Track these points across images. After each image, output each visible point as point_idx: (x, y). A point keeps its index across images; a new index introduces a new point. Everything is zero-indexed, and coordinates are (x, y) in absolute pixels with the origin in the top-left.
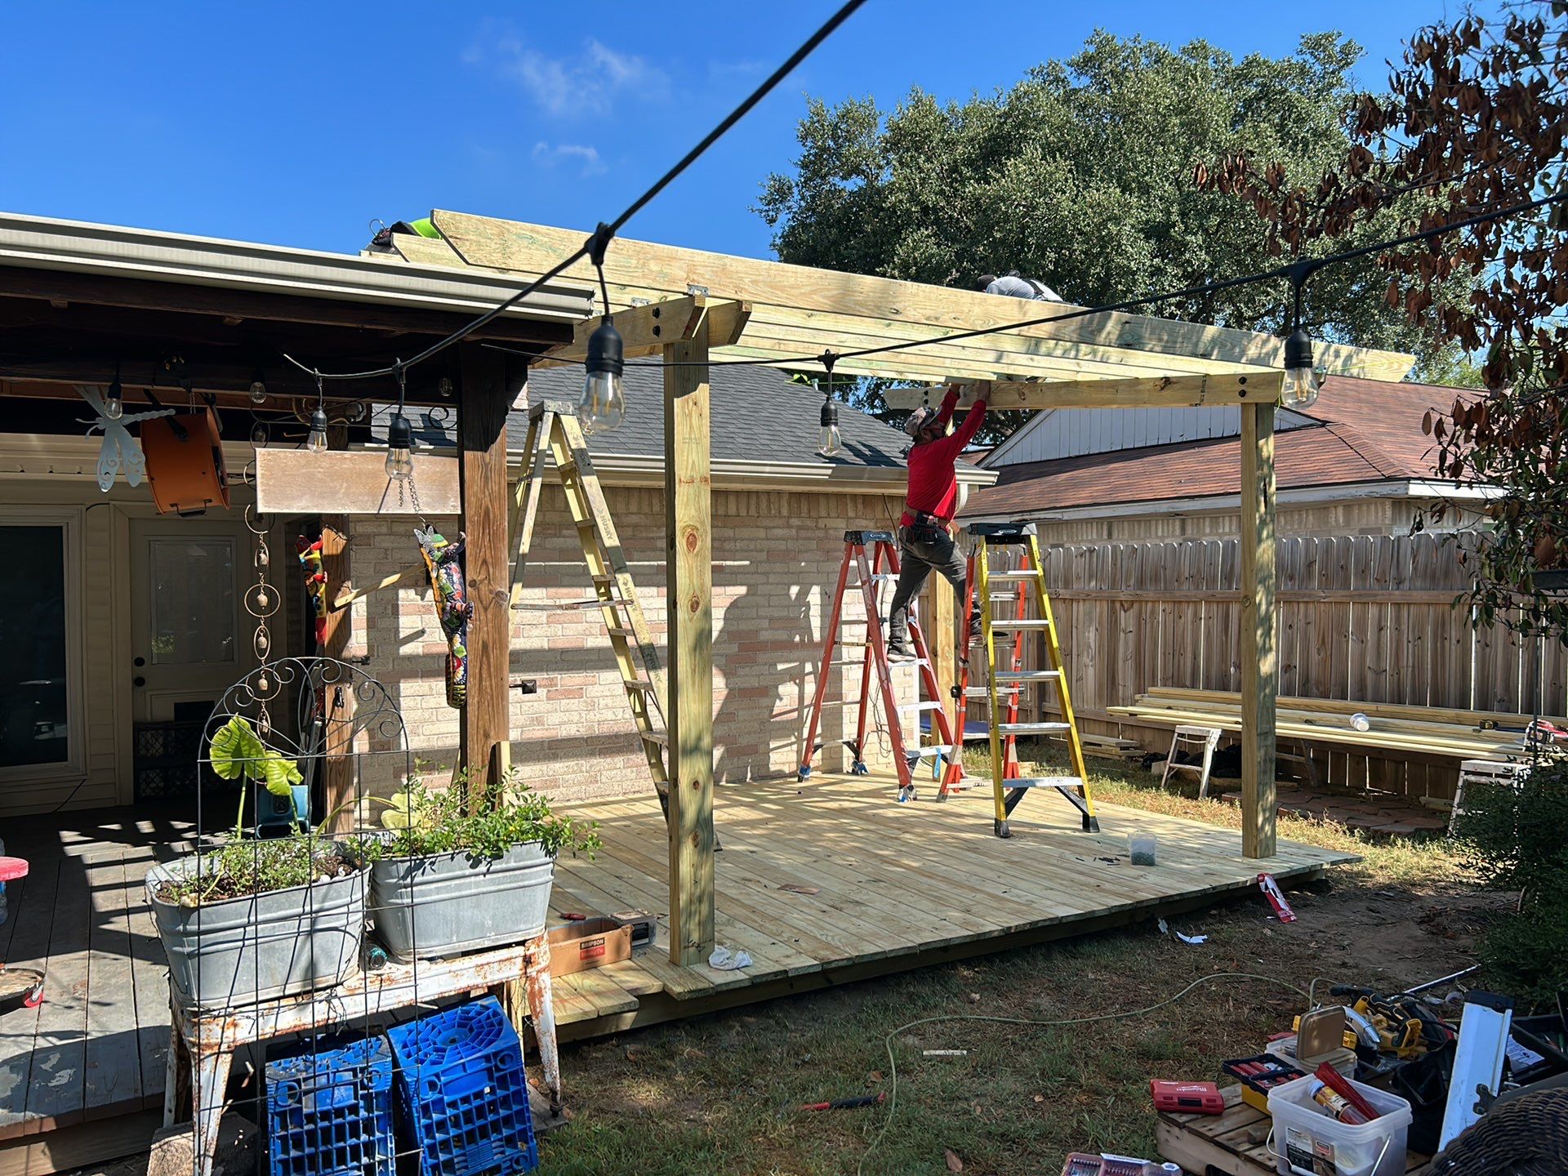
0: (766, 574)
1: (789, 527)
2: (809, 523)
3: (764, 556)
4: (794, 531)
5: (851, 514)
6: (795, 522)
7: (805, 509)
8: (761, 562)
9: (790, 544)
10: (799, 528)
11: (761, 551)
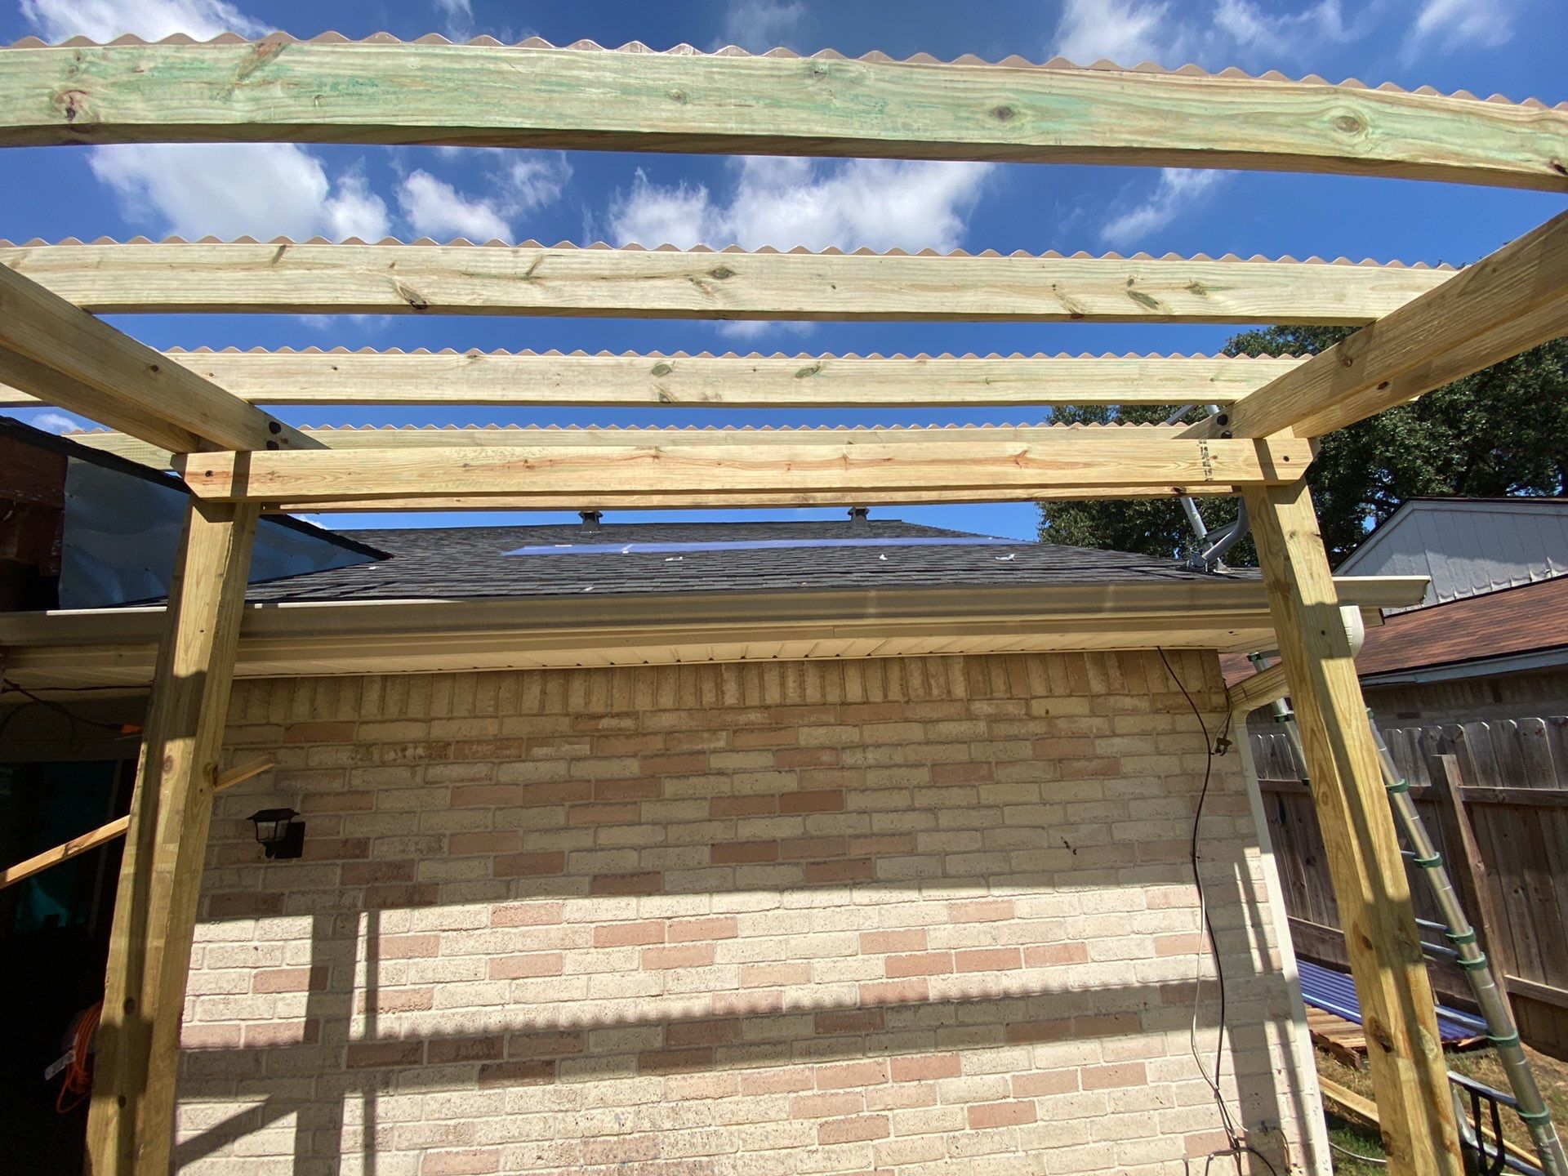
0: (931, 810)
1: (972, 717)
2: (1012, 708)
3: (923, 775)
4: (982, 727)
5: (1097, 686)
6: (981, 707)
7: (999, 683)
8: (920, 787)
9: (977, 752)
10: (993, 719)
11: (918, 765)
